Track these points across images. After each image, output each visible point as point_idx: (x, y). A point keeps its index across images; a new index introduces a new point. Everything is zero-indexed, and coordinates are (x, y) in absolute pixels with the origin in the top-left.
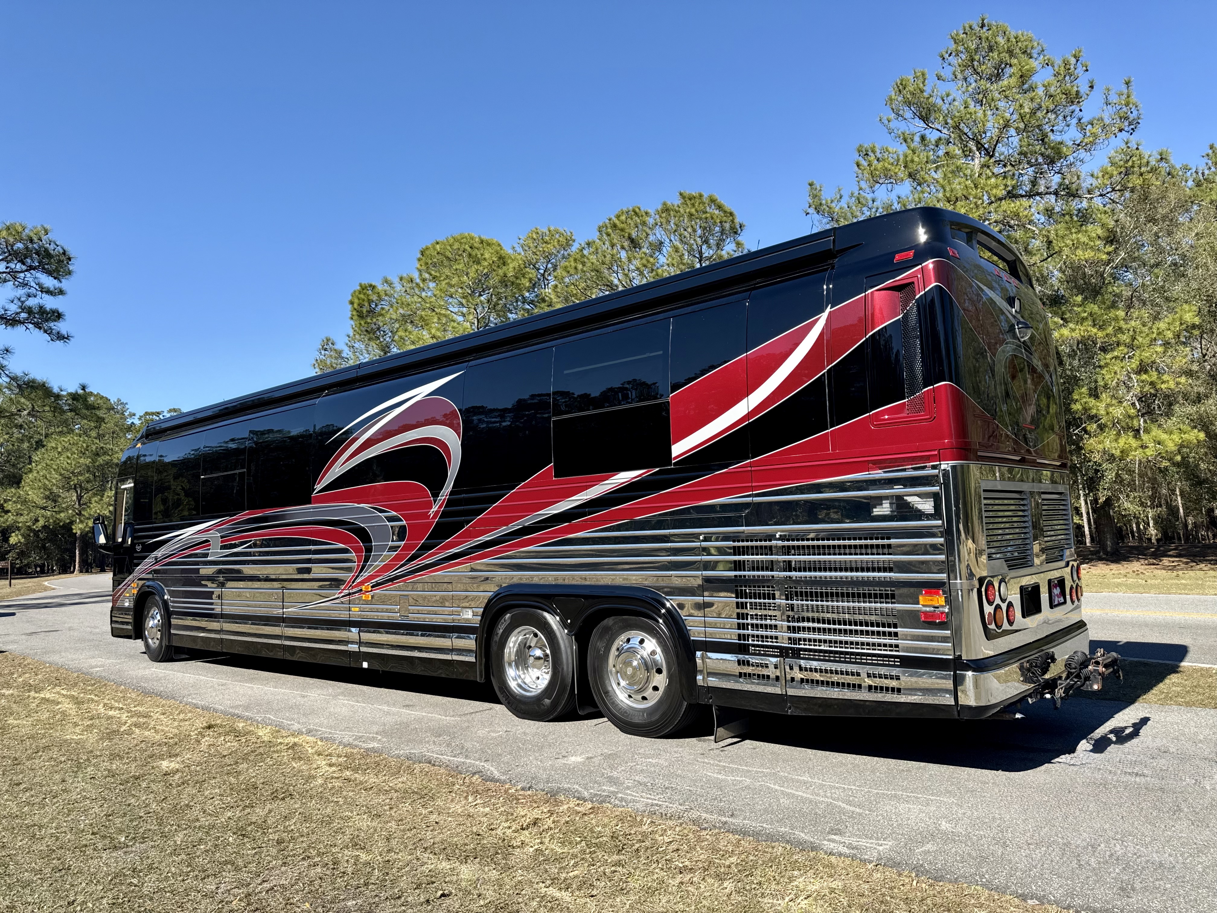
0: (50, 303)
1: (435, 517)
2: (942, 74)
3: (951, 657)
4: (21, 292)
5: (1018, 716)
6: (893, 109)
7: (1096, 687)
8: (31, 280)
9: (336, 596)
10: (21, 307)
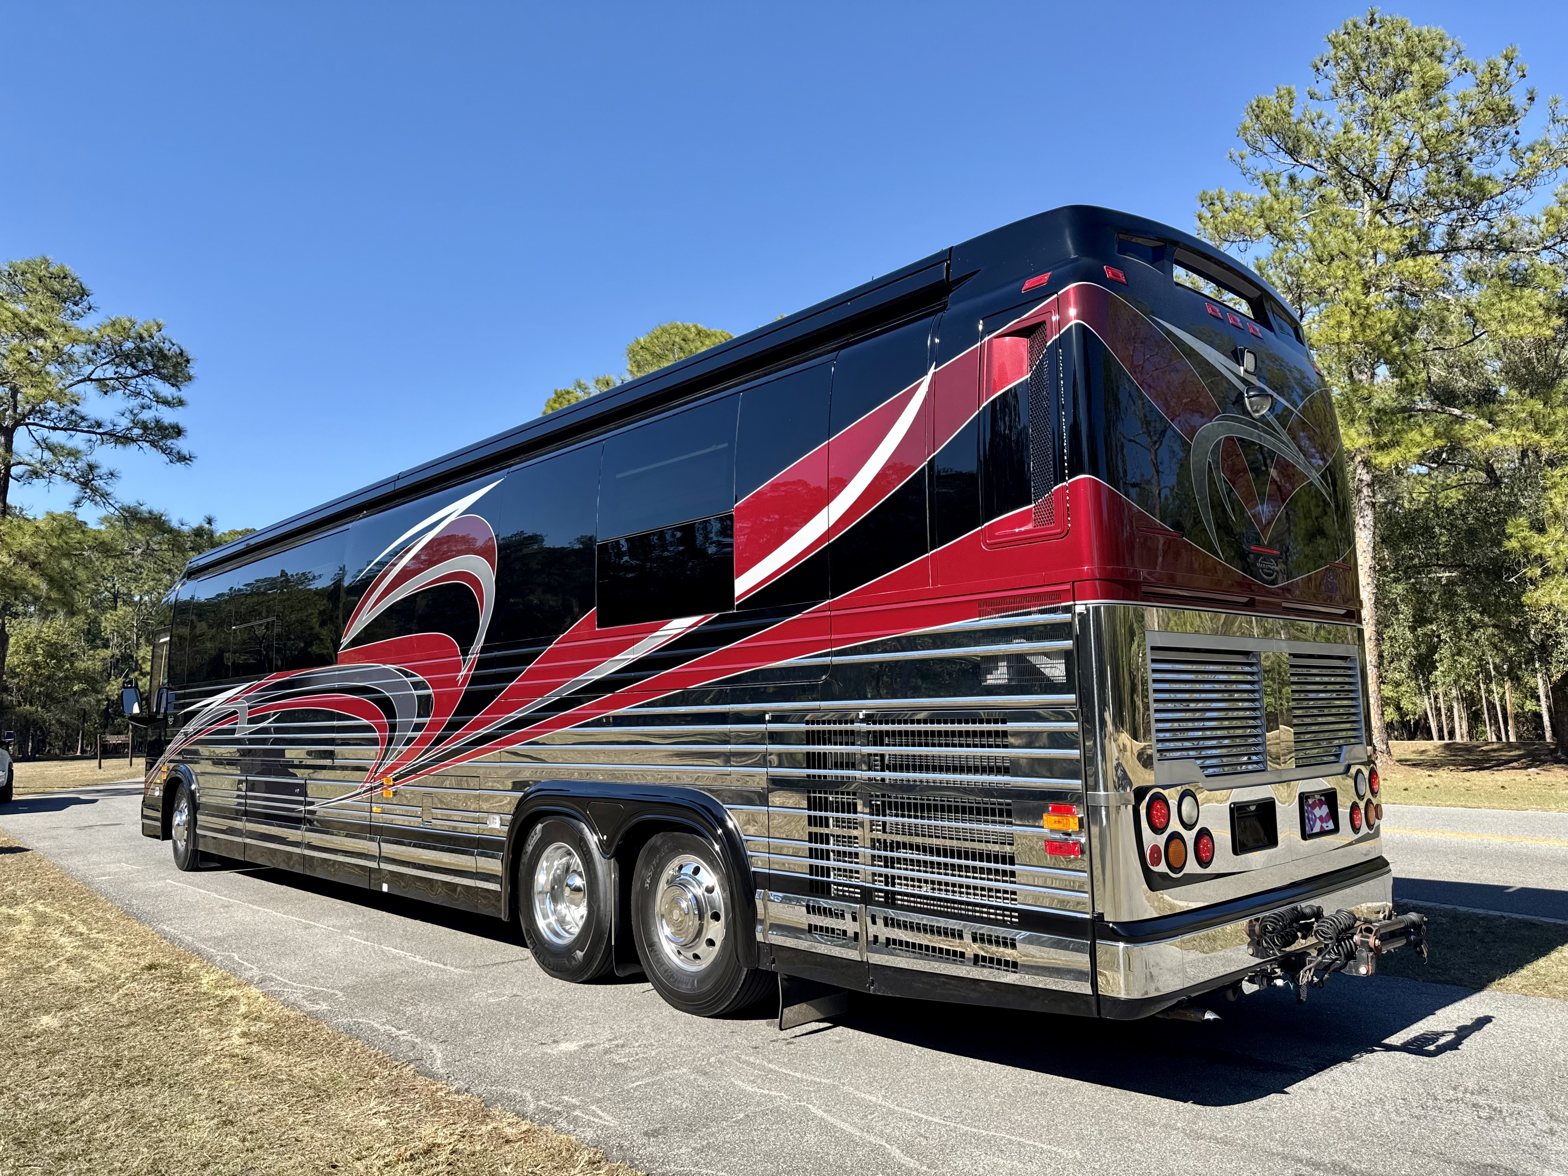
0: (168, 416)
1: (463, 684)
2: (1317, 91)
3: (1088, 916)
4: (134, 403)
5: (1209, 1016)
6: (1247, 141)
7: (1363, 970)
8: (144, 387)
9: (358, 791)
10: (133, 421)
